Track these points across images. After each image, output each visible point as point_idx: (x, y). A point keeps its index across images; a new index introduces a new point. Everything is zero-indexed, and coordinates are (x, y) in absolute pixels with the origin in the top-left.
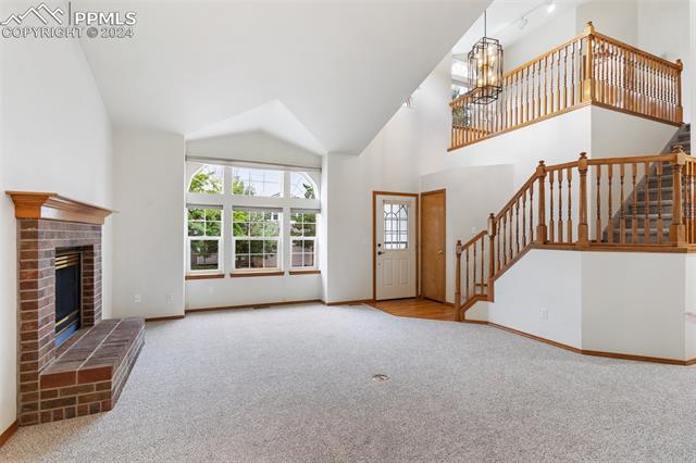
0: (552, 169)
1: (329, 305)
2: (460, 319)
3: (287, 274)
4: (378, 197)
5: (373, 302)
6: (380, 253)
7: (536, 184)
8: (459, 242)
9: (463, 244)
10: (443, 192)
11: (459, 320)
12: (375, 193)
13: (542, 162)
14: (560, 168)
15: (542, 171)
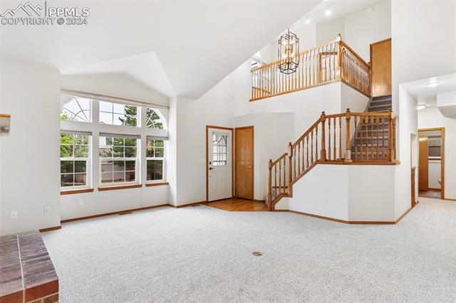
0: (330, 117)
1: (178, 207)
2: (272, 209)
3: (144, 186)
4: (209, 129)
5: (207, 203)
6: (211, 169)
7: (320, 125)
8: (271, 160)
9: (273, 161)
10: (252, 128)
11: (271, 211)
12: (208, 127)
13: (323, 112)
14: (335, 116)
15: (324, 118)
